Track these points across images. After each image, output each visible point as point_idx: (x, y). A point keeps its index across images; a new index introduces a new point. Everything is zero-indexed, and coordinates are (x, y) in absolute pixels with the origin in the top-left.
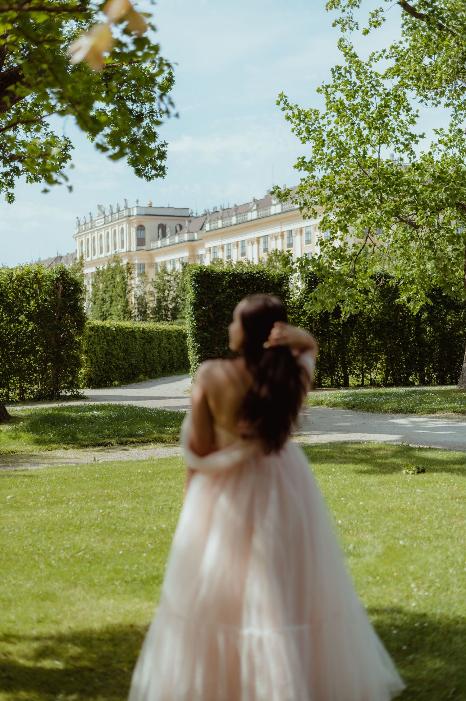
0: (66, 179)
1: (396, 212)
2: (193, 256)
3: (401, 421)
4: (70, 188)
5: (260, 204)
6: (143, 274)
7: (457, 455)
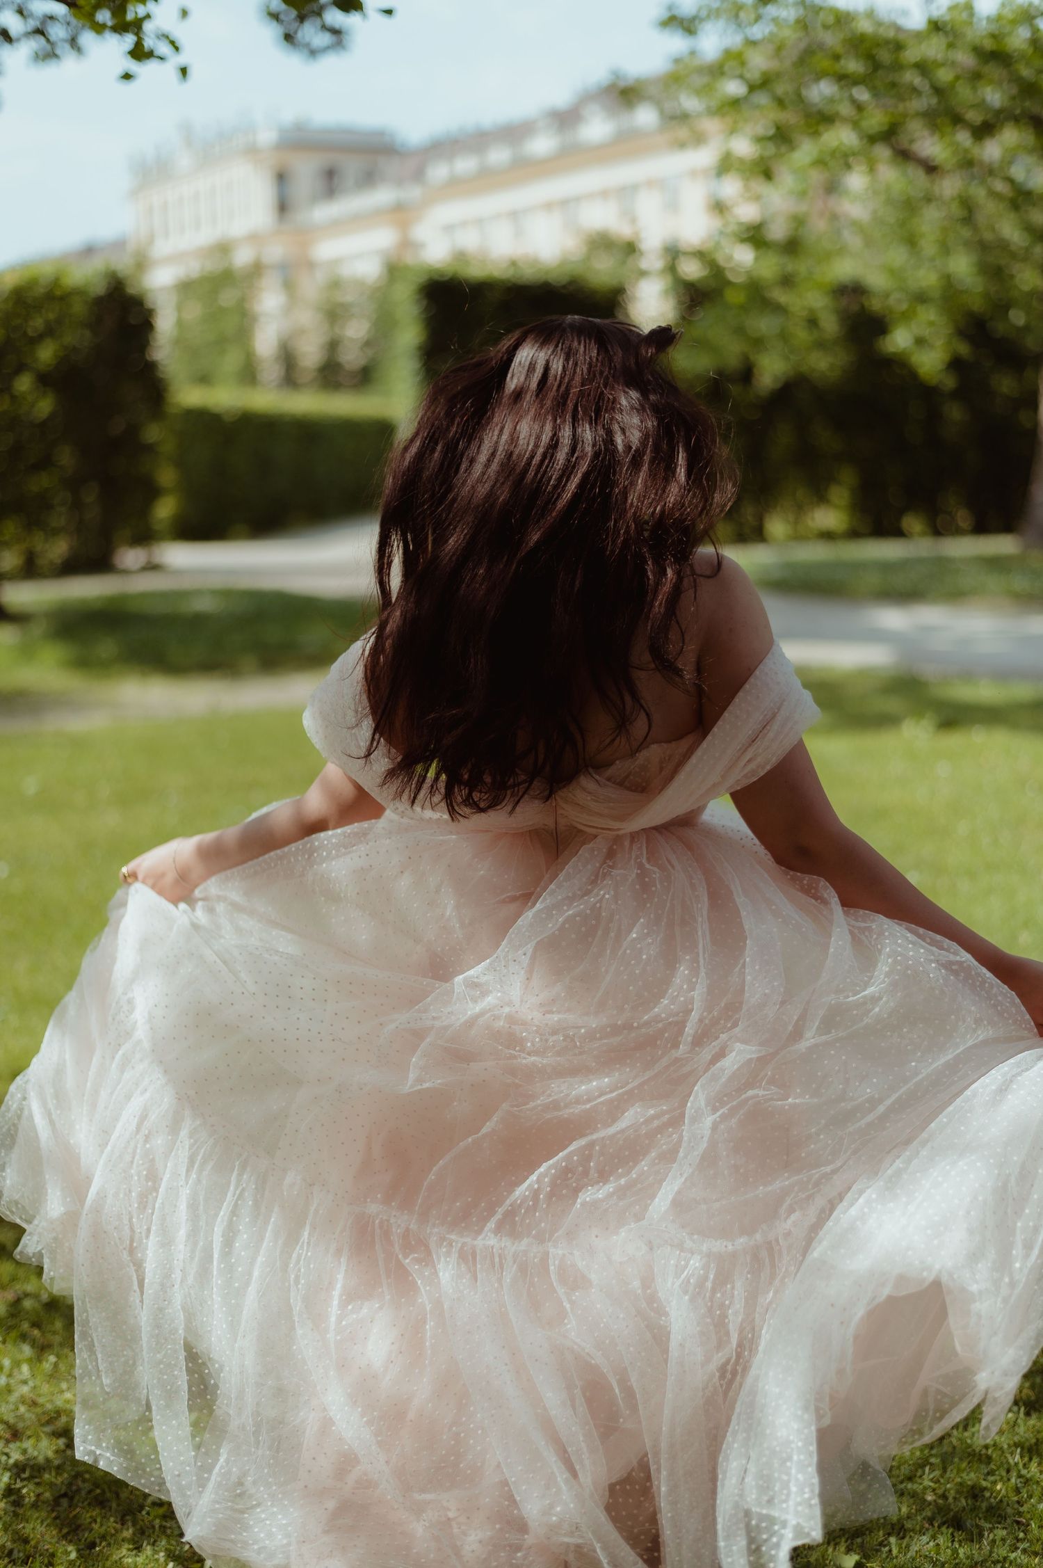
0: (176, 47)
1: (890, 135)
2: (407, 244)
3: (893, 618)
4: (184, 71)
5: (565, 119)
6: (289, 286)
7: (1022, 692)
